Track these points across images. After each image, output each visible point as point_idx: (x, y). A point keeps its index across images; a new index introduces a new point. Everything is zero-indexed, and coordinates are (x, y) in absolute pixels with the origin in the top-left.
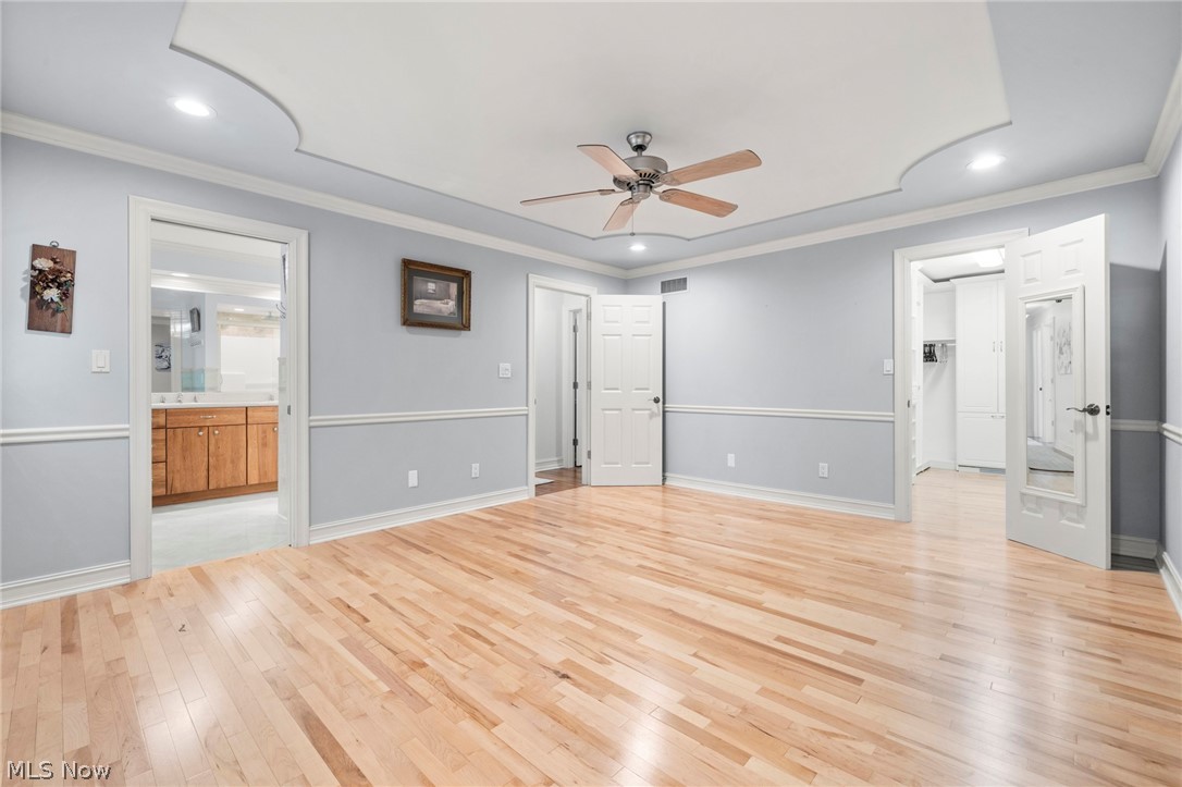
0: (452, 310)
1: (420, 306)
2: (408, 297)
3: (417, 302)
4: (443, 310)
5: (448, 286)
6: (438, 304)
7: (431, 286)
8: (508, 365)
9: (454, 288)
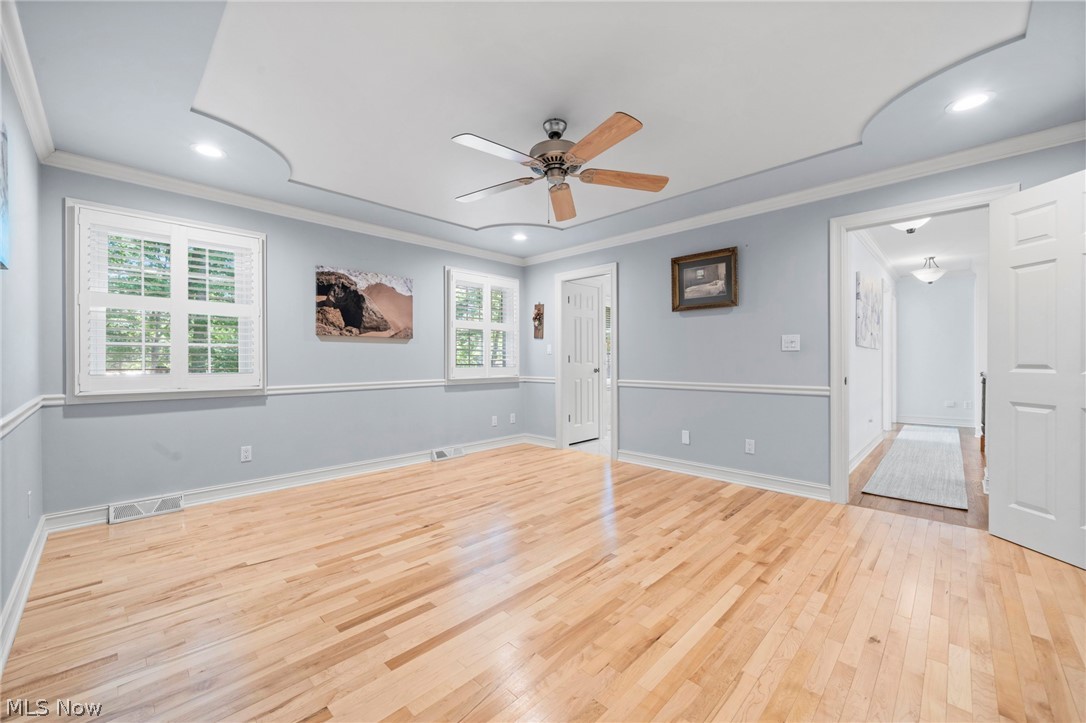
0: (721, 289)
1: (690, 293)
2: (678, 286)
3: (688, 290)
4: (712, 291)
5: (717, 267)
6: (708, 287)
7: (700, 273)
8: (797, 338)
9: (722, 268)
